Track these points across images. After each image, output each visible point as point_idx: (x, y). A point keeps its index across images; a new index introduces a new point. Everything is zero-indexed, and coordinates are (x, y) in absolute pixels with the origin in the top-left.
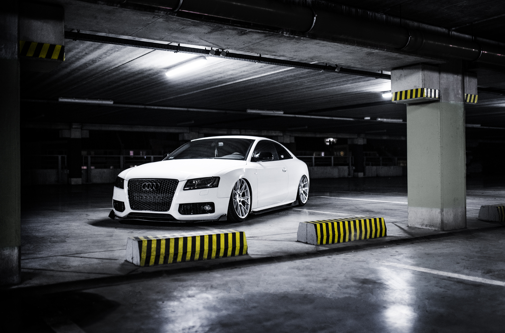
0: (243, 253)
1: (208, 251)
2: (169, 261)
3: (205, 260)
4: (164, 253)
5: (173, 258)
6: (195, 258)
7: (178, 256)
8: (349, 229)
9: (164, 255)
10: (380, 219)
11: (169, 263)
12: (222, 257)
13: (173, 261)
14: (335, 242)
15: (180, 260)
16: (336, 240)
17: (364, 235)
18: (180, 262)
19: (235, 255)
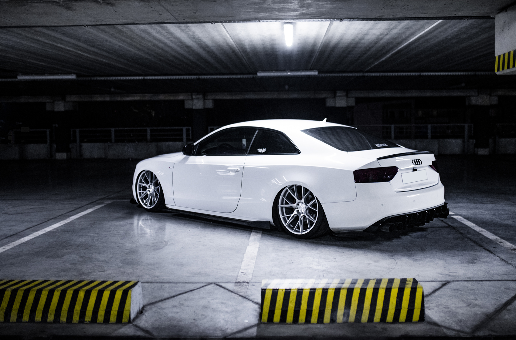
0: (123, 321)
1: (67, 312)
2: (11, 318)
3: (63, 323)
4: (5, 308)
5: (17, 316)
6: (48, 319)
7: (24, 314)
8: (333, 303)
9: (5, 311)
11: (11, 321)
12: (89, 322)
13: (17, 319)
14: (300, 321)
15: (27, 320)
16: (302, 317)
17: (368, 316)
18: (26, 322)
19: (110, 323)
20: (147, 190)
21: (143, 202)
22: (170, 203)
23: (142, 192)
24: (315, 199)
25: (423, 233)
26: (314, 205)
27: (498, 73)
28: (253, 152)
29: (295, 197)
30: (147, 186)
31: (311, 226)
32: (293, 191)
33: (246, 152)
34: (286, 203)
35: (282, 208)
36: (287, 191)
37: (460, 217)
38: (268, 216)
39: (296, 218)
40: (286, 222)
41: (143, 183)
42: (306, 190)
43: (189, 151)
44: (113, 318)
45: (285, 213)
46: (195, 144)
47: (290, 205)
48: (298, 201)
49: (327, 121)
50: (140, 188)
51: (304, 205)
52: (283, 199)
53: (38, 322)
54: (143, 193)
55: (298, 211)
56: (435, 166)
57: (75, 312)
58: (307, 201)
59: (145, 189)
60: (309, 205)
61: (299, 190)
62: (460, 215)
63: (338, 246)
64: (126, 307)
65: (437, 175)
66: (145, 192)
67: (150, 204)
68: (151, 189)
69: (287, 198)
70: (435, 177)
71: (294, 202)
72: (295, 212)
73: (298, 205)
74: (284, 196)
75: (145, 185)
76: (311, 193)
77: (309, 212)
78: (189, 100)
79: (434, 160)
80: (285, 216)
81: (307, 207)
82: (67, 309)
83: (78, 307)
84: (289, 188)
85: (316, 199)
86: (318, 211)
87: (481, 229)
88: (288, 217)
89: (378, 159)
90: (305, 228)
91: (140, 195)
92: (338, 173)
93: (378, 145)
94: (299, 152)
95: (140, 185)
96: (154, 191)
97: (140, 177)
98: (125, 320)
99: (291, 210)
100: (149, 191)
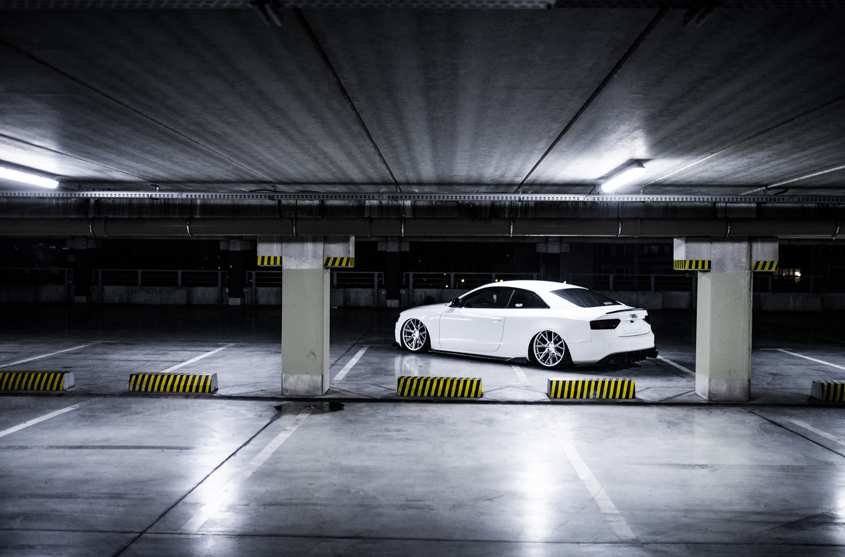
3: (445, 397)
6: (437, 395)
8: (588, 388)
9: (414, 390)
10: (629, 383)
11: (417, 396)
12: (459, 397)
14: (571, 397)
16: (572, 395)
17: (606, 395)
18: (426, 396)
19: (470, 397)
20: (413, 335)
21: (409, 345)
22: (435, 345)
23: (406, 336)
24: (561, 340)
25: (638, 368)
26: (561, 345)
27: (676, 269)
28: (512, 306)
29: (547, 340)
30: (413, 332)
31: (559, 360)
32: (545, 335)
33: (506, 306)
34: (539, 344)
35: (536, 348)
36: (540, 335)
37: (668, 360)
38: (525, 354)
39: (547, 355)
40: (539, 358)
41: (408, 329)
42: (555, 334)
43: (457, 304)
44: (473, 395)
45: (538, 351)
46: (460, 298)
47: (543, 345)
48: (548, 342)
49: (566, 283)
50: (405, 333)
51: (553, 345)
52: (537, 341)
53: (432, 397)
54: (408, 338)
55: (548, 350)
56: (647, 319)
57: (452, 391)
58: (555, 343)
59: (410, 334)
60: (557, 345)
61: (549, 334)
62: (669, 359)
63: (578, 373)
64: (480, 389)
65: (649, 326)
66: (410, 337)
67: (416, 346)
68: (416, 334)
69: (540, 340)
70: (647, 327)
71: (545, 342)
72: (546, 351)
73: (548, 345)
74: (538, 338)
75: (410, 331)
76: (559, 337)
77: (557, 350)
78: (383, 241)
79: (647, 314)
80: (538, 353)
81: (555, 347)
82: (448, 389)
83: (454, 389)
84: (542, 333)
85: (563, 341)
86: (564, 349)
87: (681, 367)
88: (541, 355)
89: (607, 313)
90: (554, 361)
91: (406, 340)
92: (579, 323)
93: (605, 303)
94: (549, 308)
95: (405, 331)
96: (420, 336)
97: (406, 324)
98: (479, 395)
99: (542, 349)
100: (414, 336)
